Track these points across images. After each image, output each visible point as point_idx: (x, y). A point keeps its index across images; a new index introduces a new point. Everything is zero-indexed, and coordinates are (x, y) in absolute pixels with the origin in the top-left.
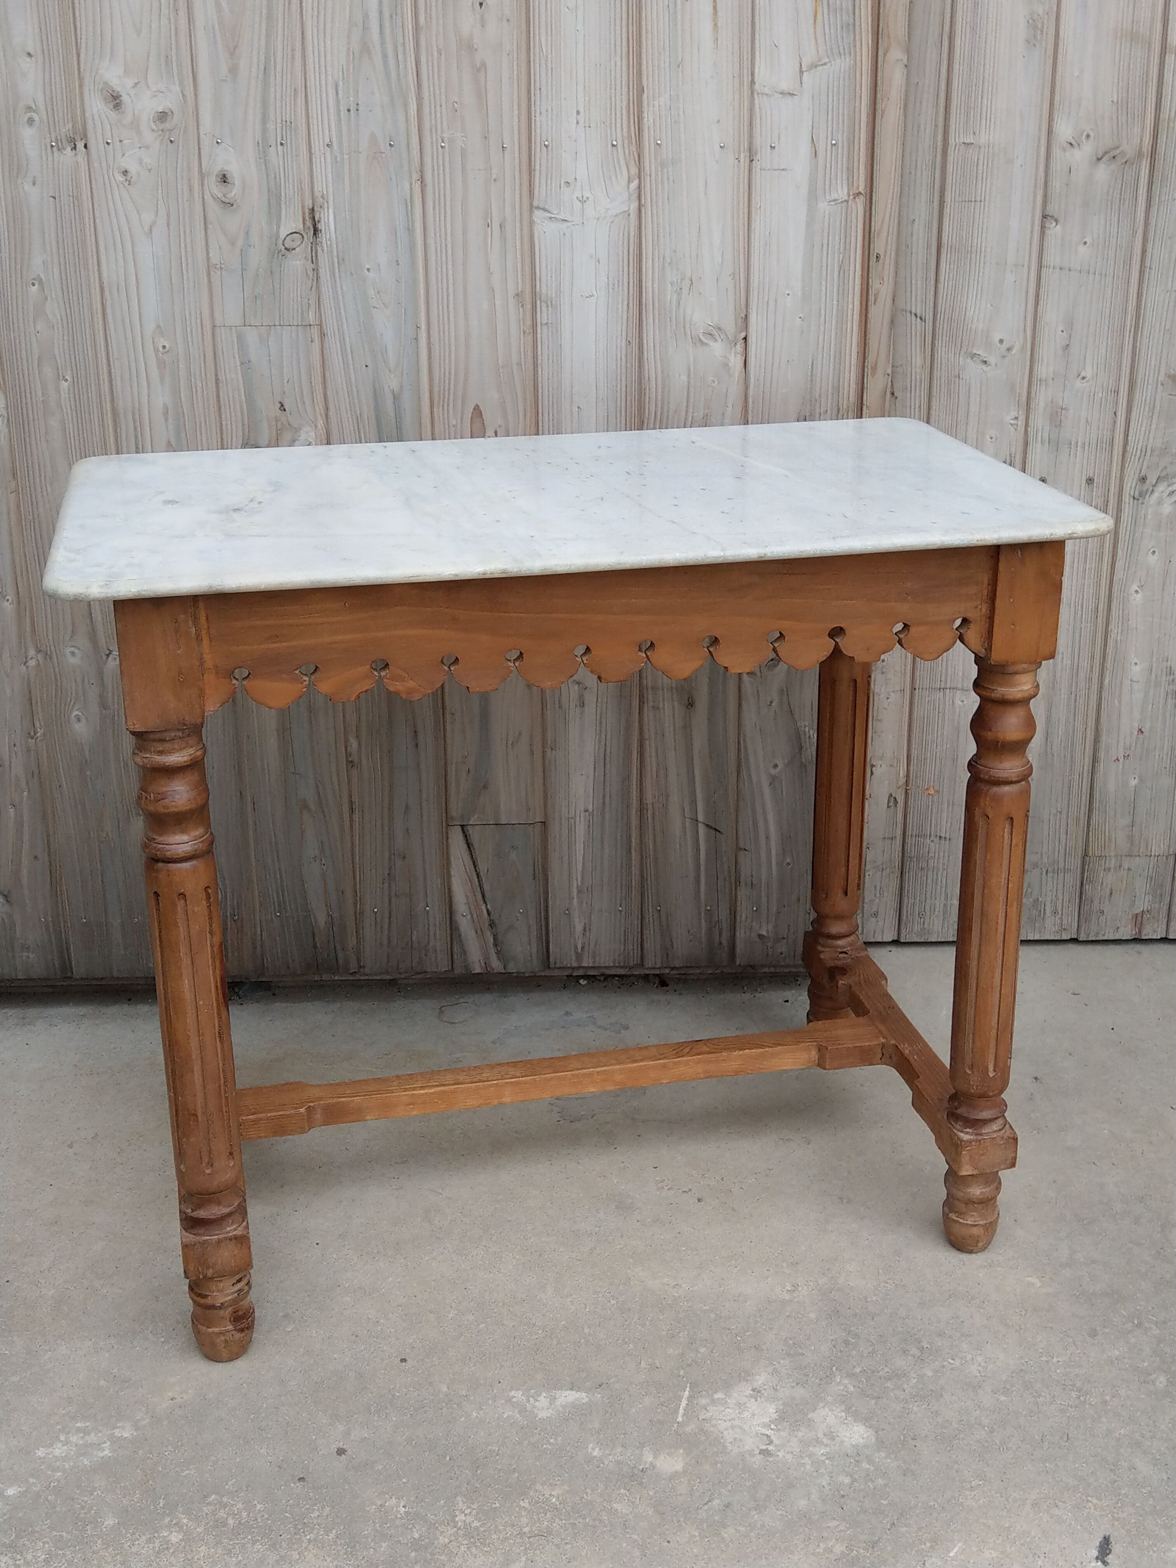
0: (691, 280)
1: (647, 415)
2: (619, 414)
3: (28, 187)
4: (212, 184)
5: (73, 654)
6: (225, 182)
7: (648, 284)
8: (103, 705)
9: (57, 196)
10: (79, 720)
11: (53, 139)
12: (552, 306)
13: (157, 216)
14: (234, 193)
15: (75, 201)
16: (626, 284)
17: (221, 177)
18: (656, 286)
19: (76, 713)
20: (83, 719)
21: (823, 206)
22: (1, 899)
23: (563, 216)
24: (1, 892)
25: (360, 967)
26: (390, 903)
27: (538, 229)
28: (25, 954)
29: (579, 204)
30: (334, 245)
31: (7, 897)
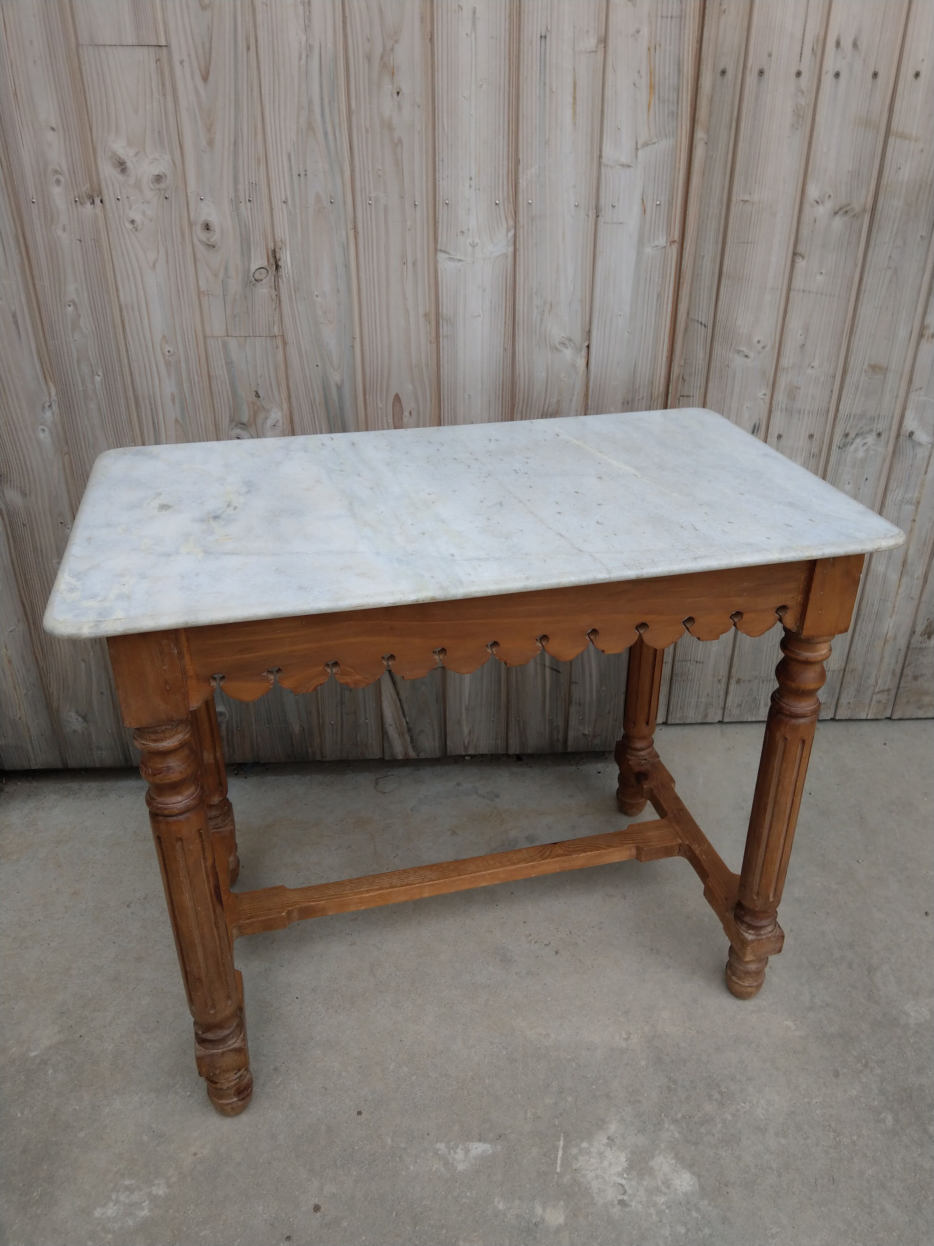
0: (551, 305)
1: (517, 401)
2: (497, 400)
3: (60, 232)
4: (198, 229)
6: (208, 229)
7: (520, 307)
9: (82, 239)
11: (76, 195)
12: (450, 324)
13: (158, 255)
14: (215, 237)
15: (96, 243)
16: (504, 308)
17: (205, 225)
18: (526, 309)
21: (648, 250)
22: (80, 719)
23: (459, 257)
24: (80, 715)
25: (323, 757)
26: (342, 718)
27: (440, 266)
28: (100, 752)
29: (471, 247)
30: (291, 278)
31: (84, 718)
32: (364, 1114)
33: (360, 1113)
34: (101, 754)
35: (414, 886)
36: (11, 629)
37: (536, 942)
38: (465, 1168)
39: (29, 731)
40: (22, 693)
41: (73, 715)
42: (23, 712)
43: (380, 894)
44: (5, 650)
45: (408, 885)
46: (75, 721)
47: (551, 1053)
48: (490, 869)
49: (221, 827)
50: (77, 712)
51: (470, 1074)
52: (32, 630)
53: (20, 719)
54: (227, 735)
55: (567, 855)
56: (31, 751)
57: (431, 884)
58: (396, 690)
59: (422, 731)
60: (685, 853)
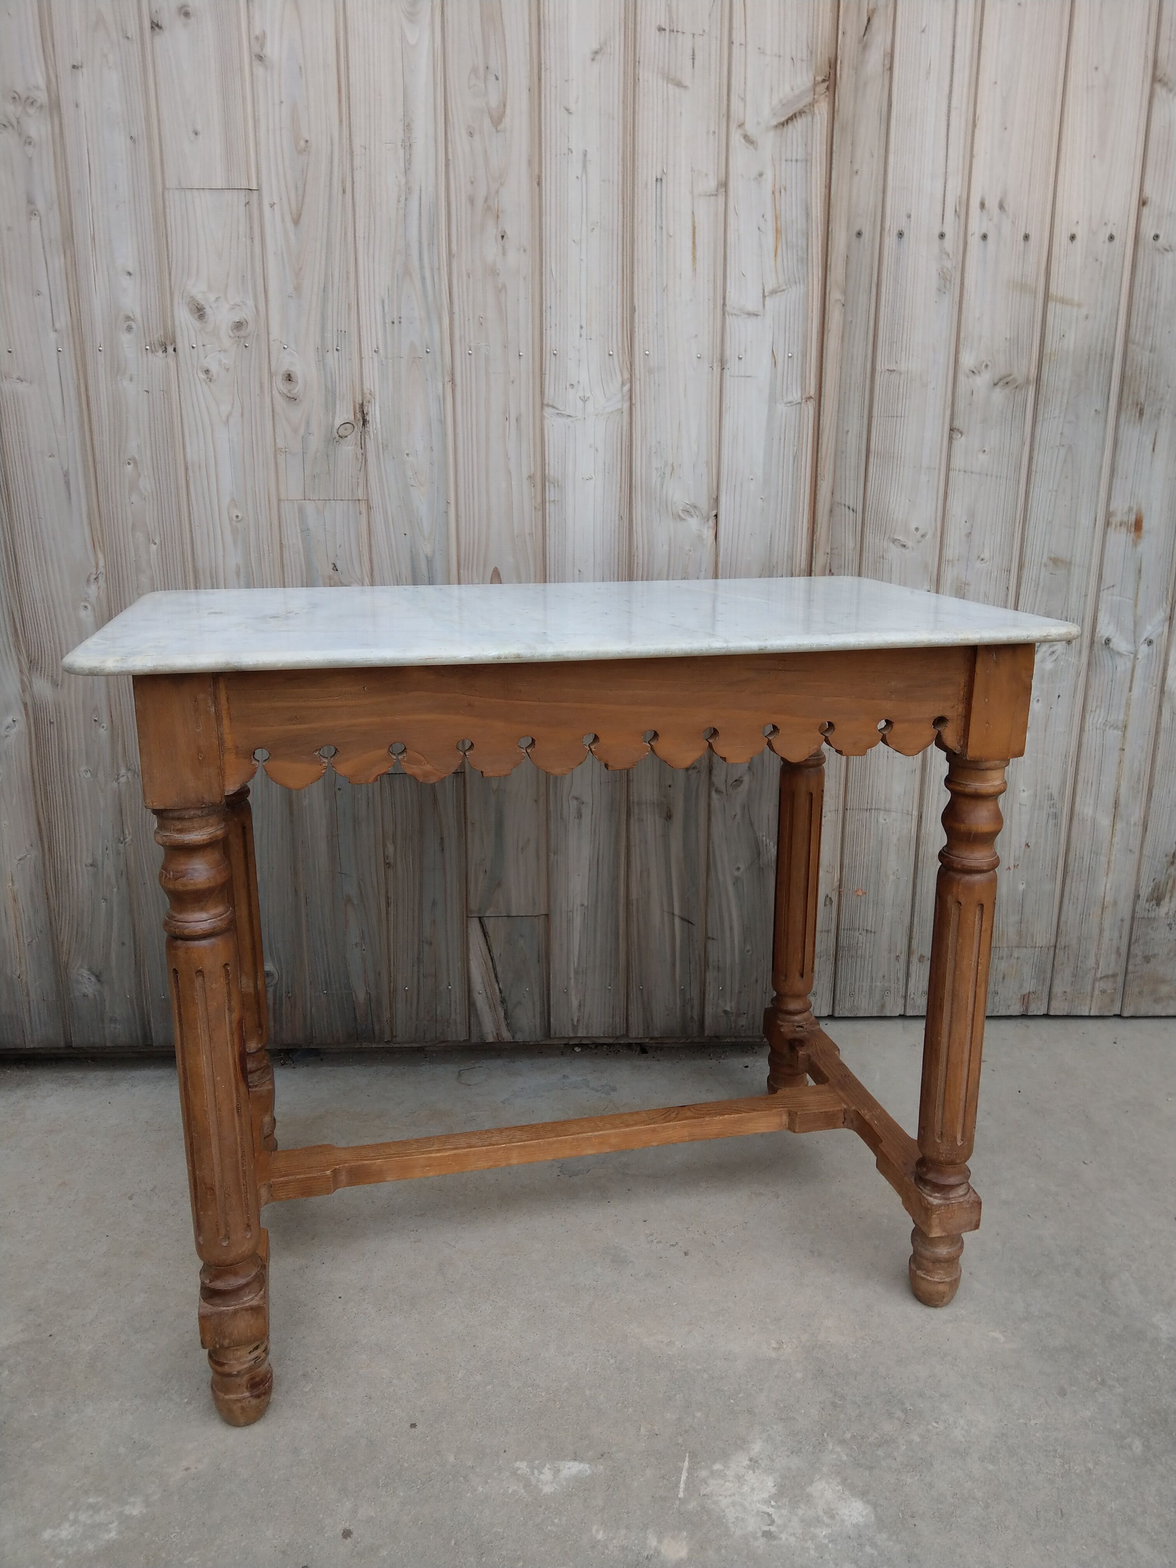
0: (673, 467)
1: (635, 577)
2: (612, 576)
3: (126, 383)
4: (279, 380)
6: (290, 380)
7: (637, 471)
9: (150, 390)
11: (148, 343)
12: (558, 487)
13: (233, 408)
14: (298, 389)
15: (165, 393)
16: (619, 470)
17: (287, 376)
18: (644, 471)
21: (781, 407)
22: (93, 979)
23: (568, 412)
24: (93, 973)
25: (393, 1037)
26: (419, 983)
27: (547, 423)
28: (113, 1025)
29: (581, 402)
30: (380, 433)
31: (98, 977)
32: (419, 1427)
33: (413, 1426)
34: (115, 1028)
35: (499, 1146)
36: (22, 855)
37: (658, 1242)
38: (552, 1490)
39: (28, 995)
40: (25, 942)
41: (85, 973)
42: (24, 968)
43: (455, 1154)
44: (10, 884)
45: (490, 1145)
46: (86, 981)
47: (675, 1363)
48: (598, 1131)
49: (256, 1086)
50: (90, 970)
51: (566, 1384)
52: (47, 857)
53: (19, 977)
54: (274, 1004)
55: (698, 1118)
56: (28, 1024)
57: (520, 1145)
58: (487, 945)
59: (519, 1003)
60: (852, 1122)
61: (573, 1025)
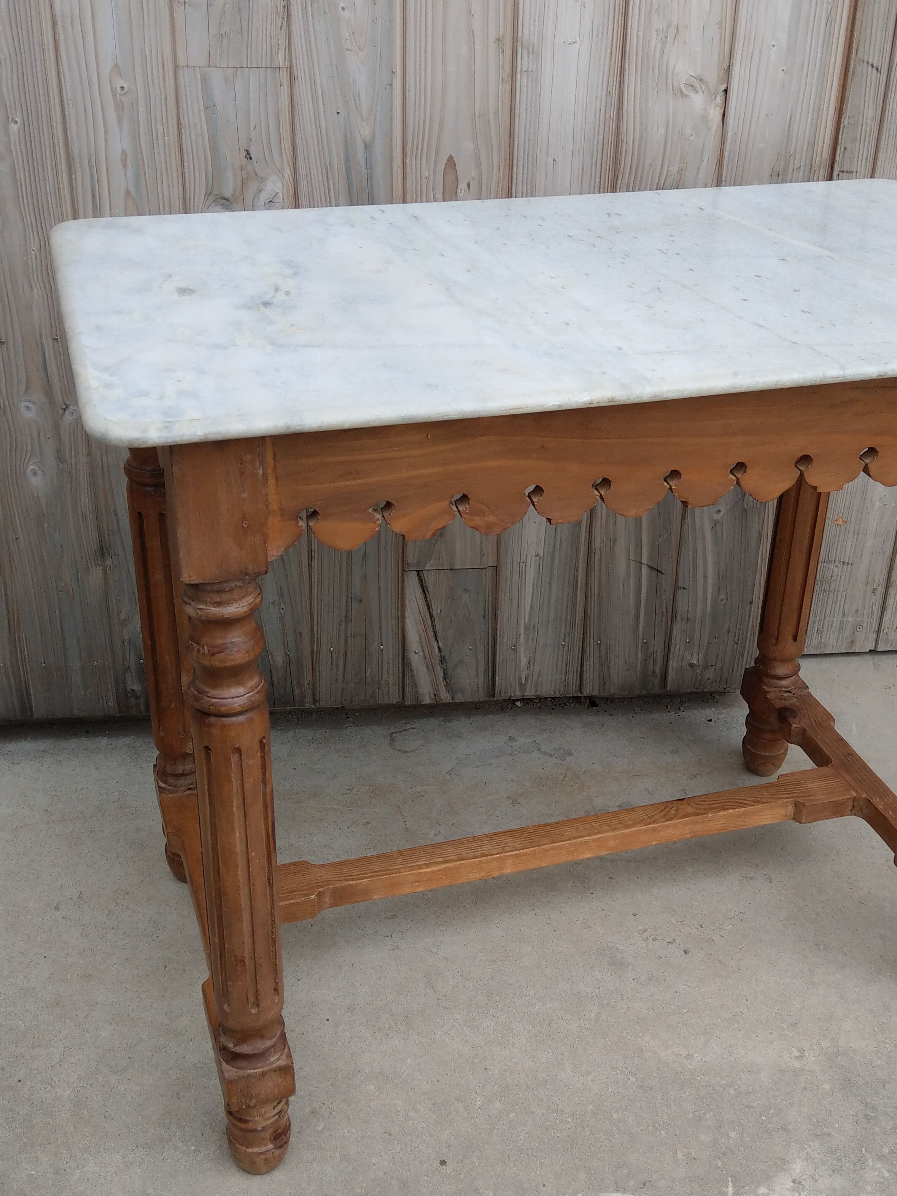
5: (27, 408)
8: (60, 459)
10: (35, 473)
12: (533, 54)
19: (31, 467)
20: (39, 473)
32: (449, 1162)
33: (443, 1163)
37: (654, 940)
55: (699, 814)
57: (516, 854)
58: (426, 601)
59: (461, 662)
60: (861, 810)
61: (521, 684)
